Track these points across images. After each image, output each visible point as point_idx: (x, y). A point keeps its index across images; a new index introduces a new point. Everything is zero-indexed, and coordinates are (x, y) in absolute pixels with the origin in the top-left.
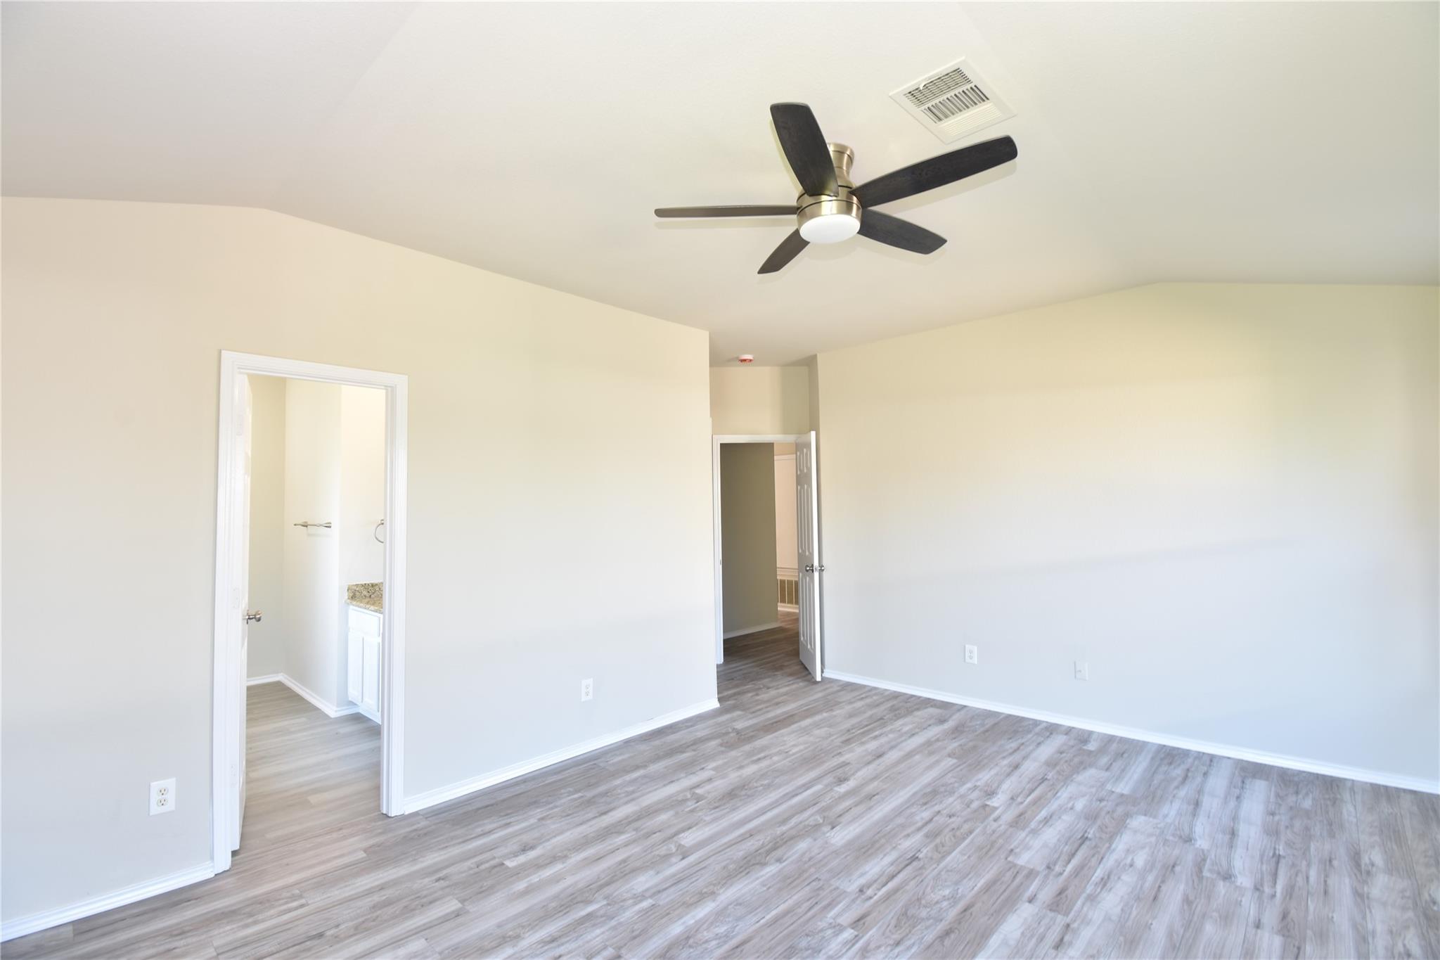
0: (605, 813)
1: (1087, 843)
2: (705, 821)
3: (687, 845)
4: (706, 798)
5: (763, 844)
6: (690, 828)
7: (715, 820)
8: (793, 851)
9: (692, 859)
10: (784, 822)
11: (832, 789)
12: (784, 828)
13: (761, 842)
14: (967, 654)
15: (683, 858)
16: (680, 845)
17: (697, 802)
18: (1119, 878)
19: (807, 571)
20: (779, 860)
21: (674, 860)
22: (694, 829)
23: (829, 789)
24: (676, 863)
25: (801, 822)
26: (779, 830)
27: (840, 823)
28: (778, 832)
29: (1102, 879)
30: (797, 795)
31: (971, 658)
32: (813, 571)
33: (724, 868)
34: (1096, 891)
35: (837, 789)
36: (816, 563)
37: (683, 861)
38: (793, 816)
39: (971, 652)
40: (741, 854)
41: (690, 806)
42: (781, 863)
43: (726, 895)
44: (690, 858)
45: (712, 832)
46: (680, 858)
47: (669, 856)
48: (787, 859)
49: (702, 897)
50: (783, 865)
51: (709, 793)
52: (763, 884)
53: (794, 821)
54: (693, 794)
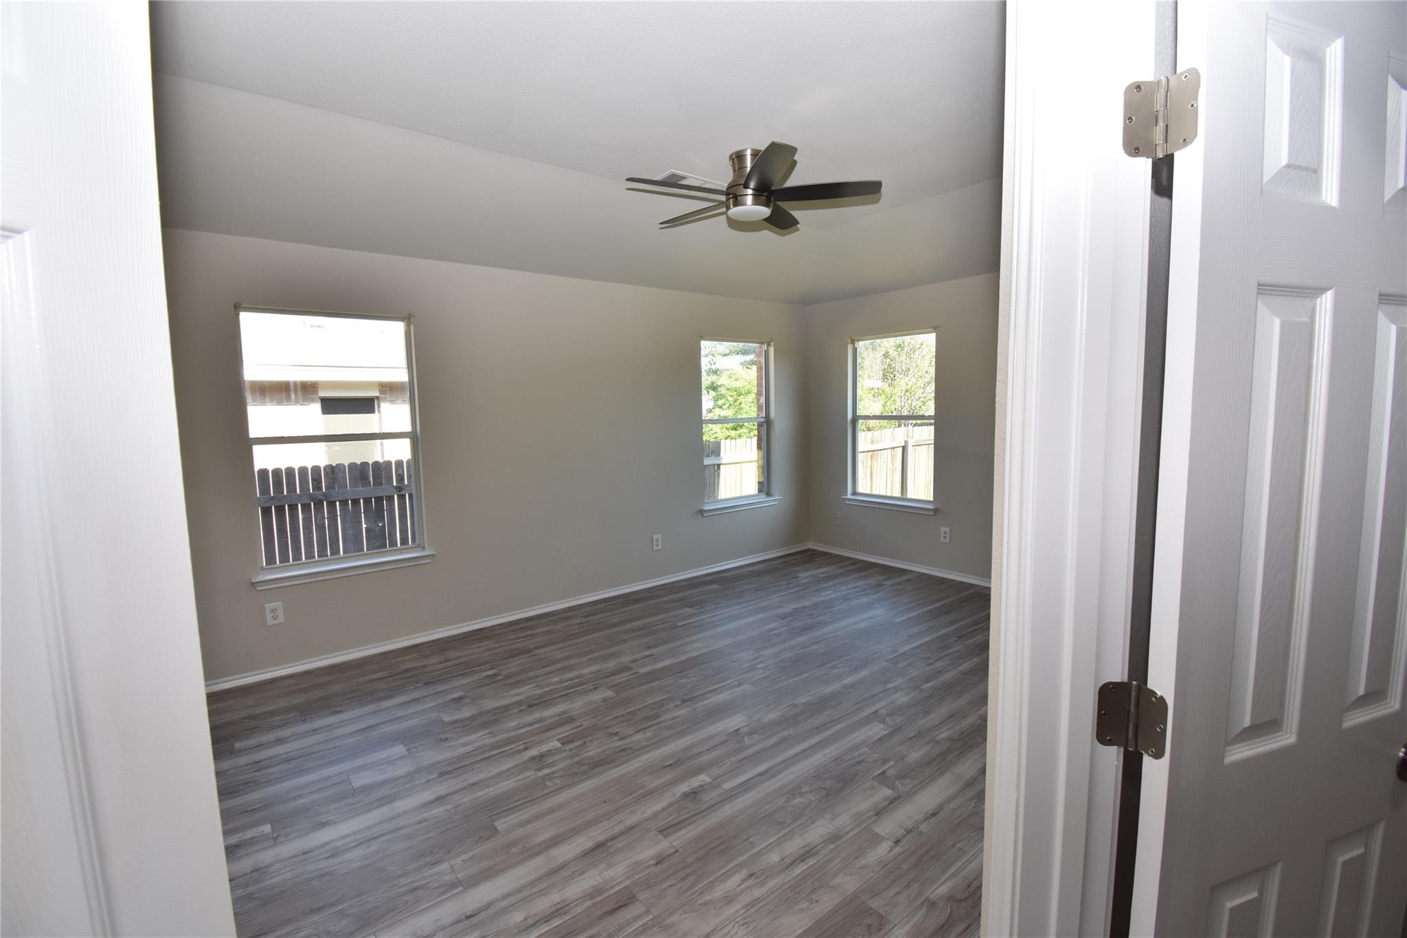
2: (867, 746)
3: (877, 723)
4: (873, 778)
5: (806, 720)
6: (881, 739)
7: (858, 747)
8: (780, 713)
9: (869, 711)
10: (784, 740)
11: (714, 780)
12: (785, 733)
13: (808, 721)
15: (876, 712)
16: (883, 723)
17: (883, 772)
20: (794, 706)
21: (884, 711)
22: (876, 738)
23: (717, 780)
24: (881, 709)
25: (767, 738)
26: (791, 731)
27: (726, 735)
28: (791, 729)
30: (760, 774)
33: (840, 704)
35: (708, 780)
37: (876, 709)
38: (772, 746)
40: (826, 713)
41: (891, 769)
42: (793, 704)
43: (835, 687)
44: (871, 712)
45: (857, 734)
46: (879, 713)
47: (891, 714)
48: (788, 706)
49: (853, 686)
50: (792, 702)
51: (873, 788)
52: (809, 691)
53: (774, 740)
54: (893, 788)
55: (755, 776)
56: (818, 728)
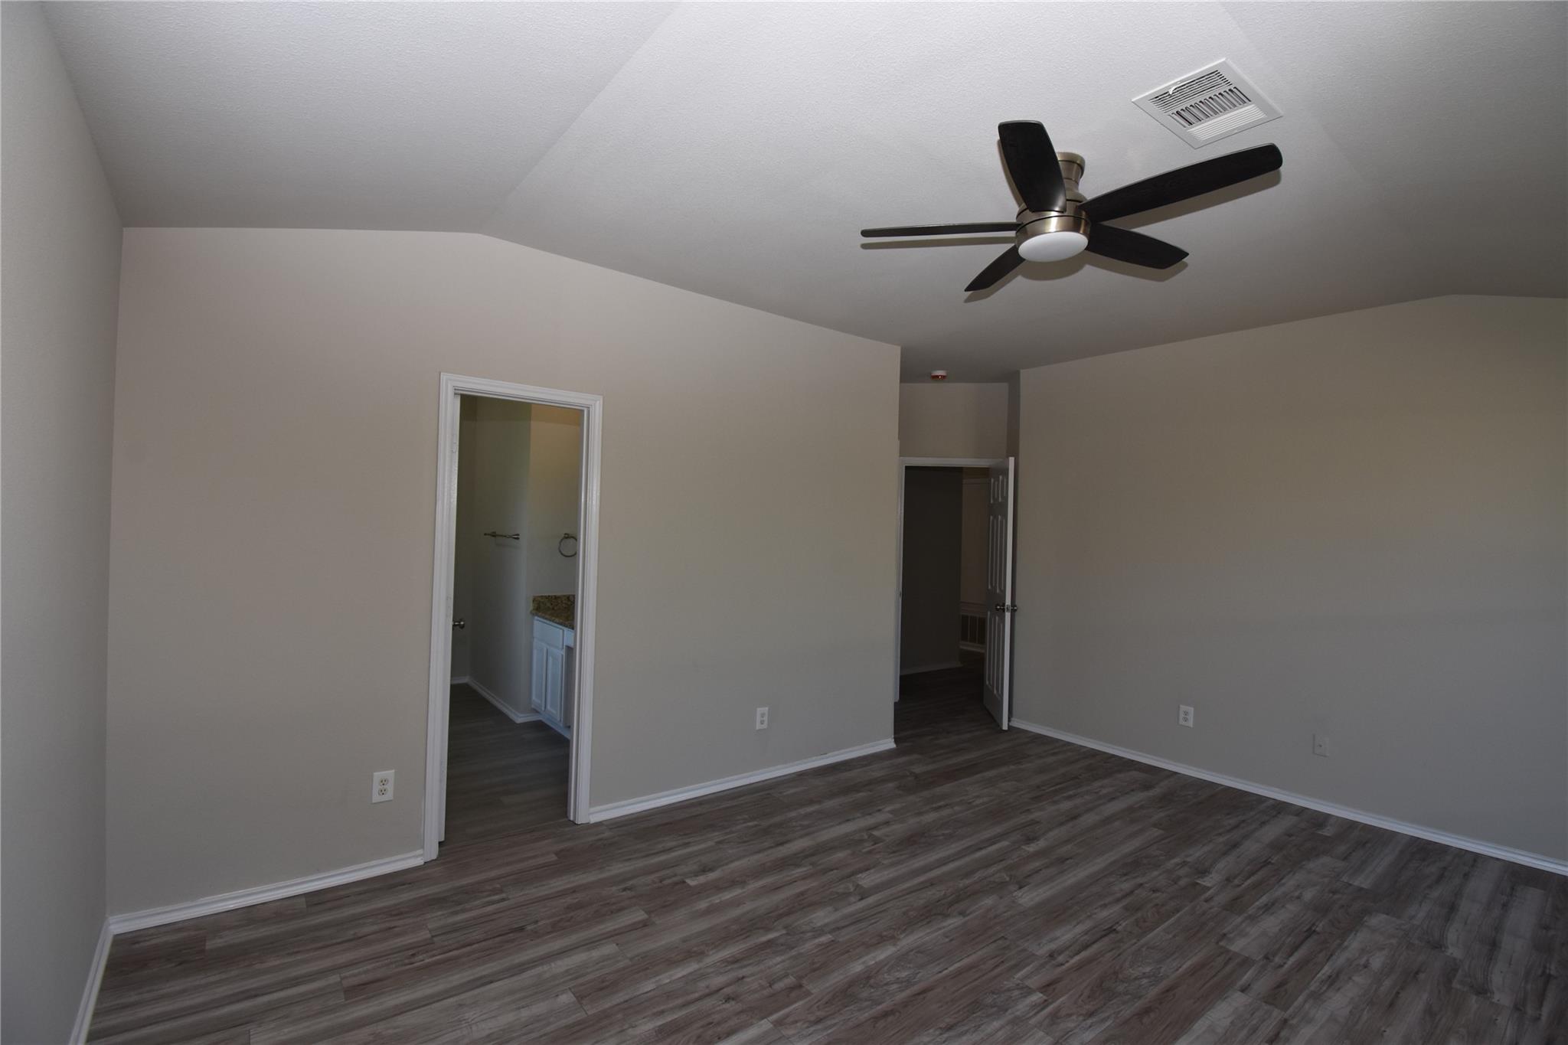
0: (782, 844)
1: (1315, 937)
2: (883, 864)
3: (865, 886)
4: (884, 840)
5: (945, 895)
6: (867, 869)
7: (892, 865)
8: (978, 906)
9: (871, 900)
10: (967, 875)
11: (1019, 847)
12: (967, 882)
13: (943, 893)
14: (1182, 715)
15: (862, 899)
16: (858, 885)
17: (875, 844)
18: (1350, 978)
19: (998, 610)
20: (962, 913)
21: (852, 899)
22: (872, 871)
23: (1016, 847)
24: (855, 902)
25: (985, 878)
26: (962, 884)
27: (1028, 884)
28: (961, 885)
29: (1330, 977)
30: (981, 849)
31: (1186, 720)
32: (1004, 611)
33: (904, 913)
34: (1321, 988)
35: (1025, 848)
36: (1008, 602)
37: (862, 901)
38: (977, 870)
39: (1186, 713)
40: (922, 902)
41: (868, 847)
42: (964, 916)
43: (907, 941)
44: (869, 899)
45: (891, 875)
46: (858, 898)
47: (847, 895)
48: (971, 913)
49: (882, 940)
50: (967, 918)
51: (887, 836)
52: (945, 935)
53: (977, 876)
54: (870, 836)
55: (985, 847)
56: (932, 885)
